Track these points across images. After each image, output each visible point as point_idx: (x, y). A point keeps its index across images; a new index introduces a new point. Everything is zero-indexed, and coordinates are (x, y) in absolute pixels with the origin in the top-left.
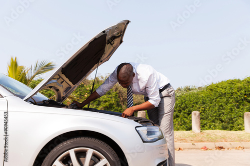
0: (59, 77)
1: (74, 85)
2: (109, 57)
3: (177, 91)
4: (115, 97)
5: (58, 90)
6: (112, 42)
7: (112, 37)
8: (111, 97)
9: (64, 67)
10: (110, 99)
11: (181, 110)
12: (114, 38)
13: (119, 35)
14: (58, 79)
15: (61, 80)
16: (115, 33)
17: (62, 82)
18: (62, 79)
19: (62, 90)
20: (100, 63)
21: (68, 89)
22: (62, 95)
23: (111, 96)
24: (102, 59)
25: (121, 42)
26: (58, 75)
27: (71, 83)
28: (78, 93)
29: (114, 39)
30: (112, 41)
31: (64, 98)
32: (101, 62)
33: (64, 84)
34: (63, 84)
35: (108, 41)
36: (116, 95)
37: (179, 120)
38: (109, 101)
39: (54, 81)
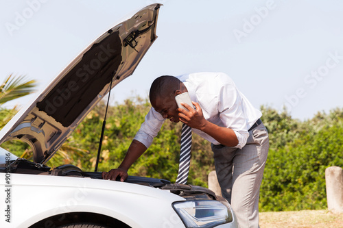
0: (34, 117)
1: (66, 129)
2: (132, 69)
3: (314, 120)
4: (171, 142)
5: (34, 140)
6: (134, 43)
7: (132, 33)
8: (162, 143)
9: (40, 101)
10: (158, 146)
11: (318, 165)
12: (136, 33)
13: (147, 26)
14: (33, 120)
15: (39, 121)
16: (136, 26)
17: (41, 125)
18: (40, 118)
19: (42, 139)
20: (114, 82)
21: (55, 137)
22: (44, 149)
23: (161, 140)
24: (118, 73)
25: (153, 38)
26: (32, 113)
27: (59, 125)
28: (88, 137)
29: (136, 36)
30: (134, 39)
31: (48, 154)
32: (118, 78)
33: (46, 128)
34: (43, 128)
35: (125, 40)
36: (173, 138)
37: (315, 187)
38: (158, 151)
39: (26, 125)
